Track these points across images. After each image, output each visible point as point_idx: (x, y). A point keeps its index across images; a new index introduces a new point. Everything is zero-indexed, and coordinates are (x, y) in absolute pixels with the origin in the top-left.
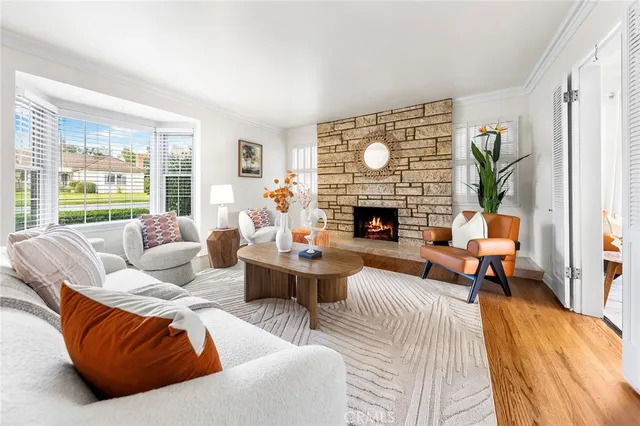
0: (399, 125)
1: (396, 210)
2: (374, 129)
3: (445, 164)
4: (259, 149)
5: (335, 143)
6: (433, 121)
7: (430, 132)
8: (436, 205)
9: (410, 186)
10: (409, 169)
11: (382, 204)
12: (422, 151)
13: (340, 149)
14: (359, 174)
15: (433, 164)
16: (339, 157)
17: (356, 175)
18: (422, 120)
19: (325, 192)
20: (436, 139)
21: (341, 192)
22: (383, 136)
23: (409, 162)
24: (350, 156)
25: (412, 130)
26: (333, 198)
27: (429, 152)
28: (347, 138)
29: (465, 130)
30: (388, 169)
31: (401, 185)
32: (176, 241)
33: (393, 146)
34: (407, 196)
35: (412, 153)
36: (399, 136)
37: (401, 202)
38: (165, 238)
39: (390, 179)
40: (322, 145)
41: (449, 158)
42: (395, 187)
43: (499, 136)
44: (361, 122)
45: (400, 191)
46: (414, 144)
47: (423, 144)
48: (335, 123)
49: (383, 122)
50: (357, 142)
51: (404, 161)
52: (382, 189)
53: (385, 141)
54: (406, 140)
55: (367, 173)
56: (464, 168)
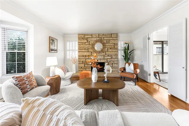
0: (105, 38)
1: (104, 63)
2: (98, 38)
3: (116, 50)
4: (56, 41)
5: (85, 41)
6: (114, 39)
7: (113, 42)
8: (114, 61)
9: (108, 56)
10: (108, 51)
11: (100, 61)
12: (111, 46)
13: (87, 43)
14: (93, 52)
15: (114, 50)
16: (86, 46)
17: (92, 52)
18: (111, 38)
19: (81, 58)
20: (114, 43)
21: (87, 58)
22: (101, 41)
23: (108, 49)
24: (90, 46)
25: (108, 40)
26: (84, 60)
27: (113, 47)
28: (89, 40)
29: (120, 42)
30: (102, 51)
31: (106, 56)
32: (36, 87)
33: (104, 44)
34: (107, 59)
35: (109, 47)
36: (105, 42)
37: (106, 61)
38: (31, 87)
39: (103, 54)
40: (80, 42)
41: (117, 49)
42: (104, 56)
43: (128, 44)
44: (94, 36)
45: (105, 57)
46: (109, 44)
47: (111, 44)
48: (85, 35)
49: (100, 37)
50: (93, 42)
51: (106, 49)
52: (100, 57)
53: (101, 43)
54: (107, 43)
55: (96, 52)
56: (120, 51)
